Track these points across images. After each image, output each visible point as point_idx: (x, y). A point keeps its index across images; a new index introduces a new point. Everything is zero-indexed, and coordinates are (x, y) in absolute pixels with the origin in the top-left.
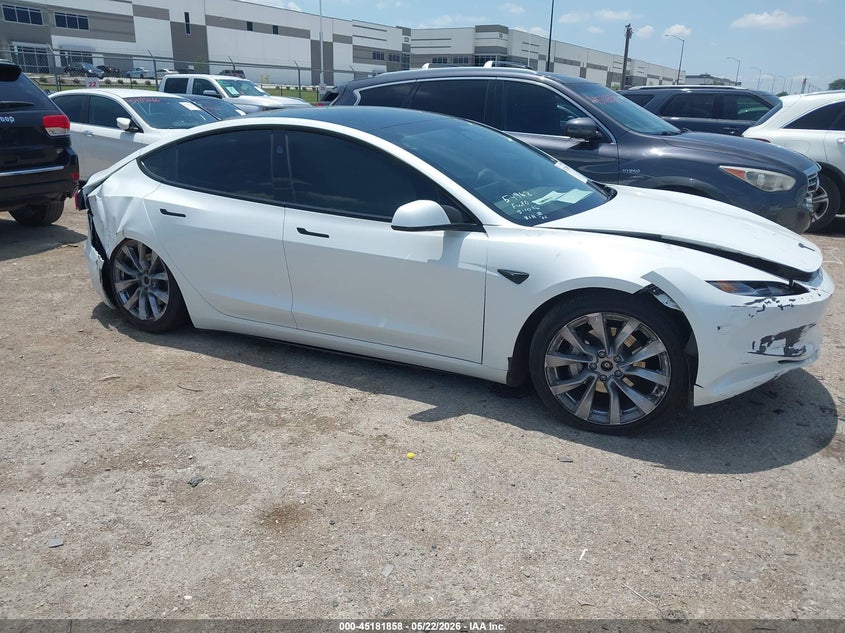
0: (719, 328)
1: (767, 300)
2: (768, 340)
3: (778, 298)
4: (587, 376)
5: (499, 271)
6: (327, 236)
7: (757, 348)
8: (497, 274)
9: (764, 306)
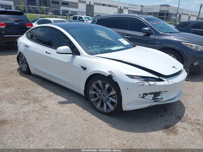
0: (127, 89)
1: (145, 82)
2: (146, 94)
3: (149, 82)
4: (99, 98)
5: (81, 66)
6: (50, 54)
7: (141, 96)
8: (81, 67)
9: (143, 84)
